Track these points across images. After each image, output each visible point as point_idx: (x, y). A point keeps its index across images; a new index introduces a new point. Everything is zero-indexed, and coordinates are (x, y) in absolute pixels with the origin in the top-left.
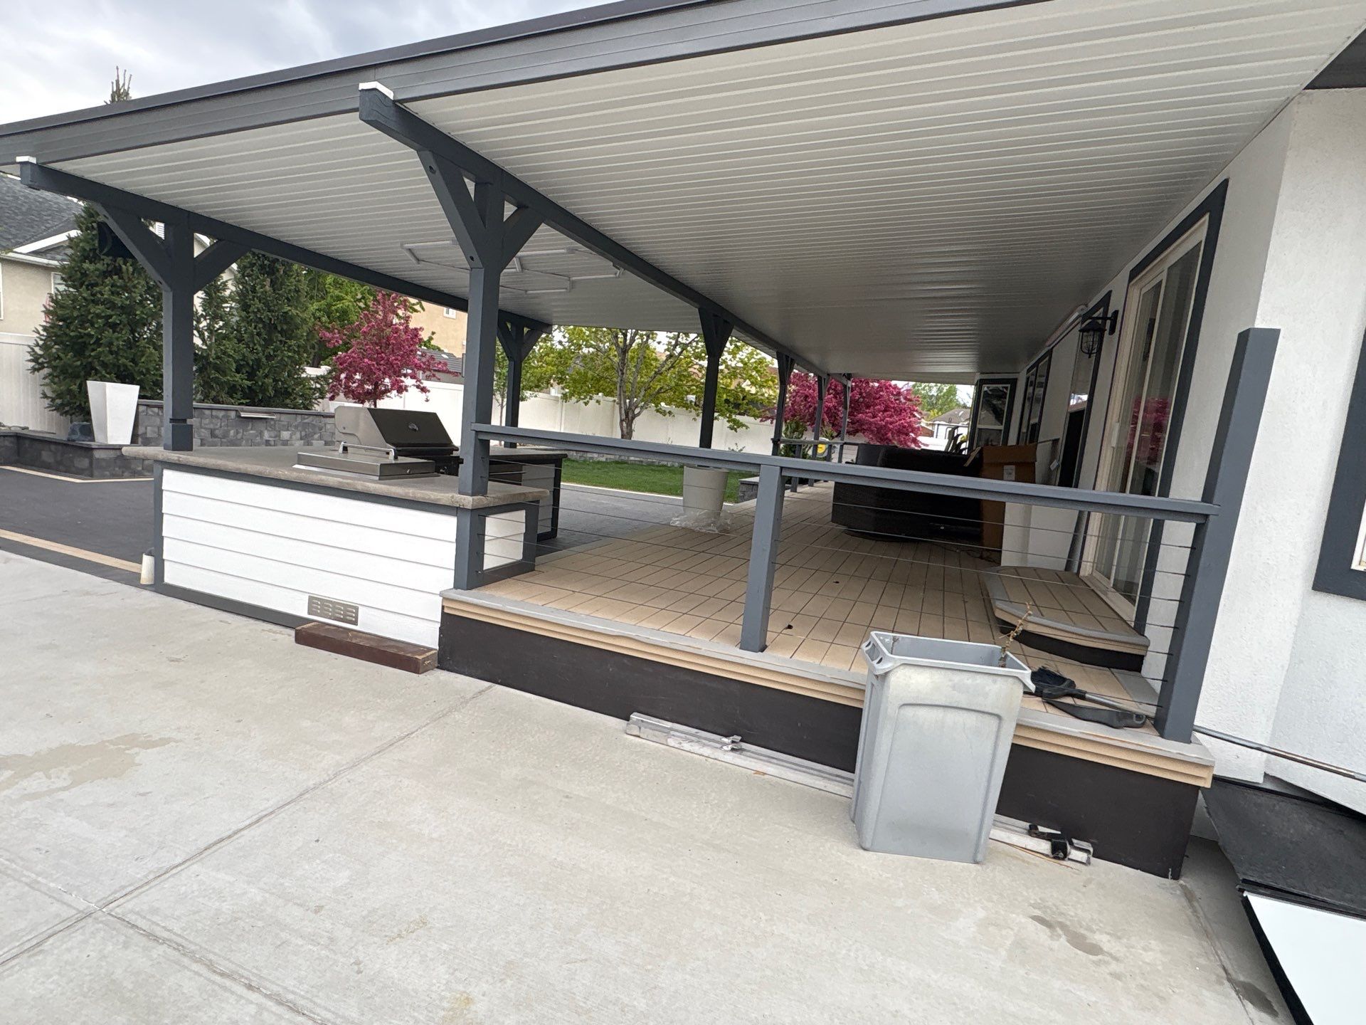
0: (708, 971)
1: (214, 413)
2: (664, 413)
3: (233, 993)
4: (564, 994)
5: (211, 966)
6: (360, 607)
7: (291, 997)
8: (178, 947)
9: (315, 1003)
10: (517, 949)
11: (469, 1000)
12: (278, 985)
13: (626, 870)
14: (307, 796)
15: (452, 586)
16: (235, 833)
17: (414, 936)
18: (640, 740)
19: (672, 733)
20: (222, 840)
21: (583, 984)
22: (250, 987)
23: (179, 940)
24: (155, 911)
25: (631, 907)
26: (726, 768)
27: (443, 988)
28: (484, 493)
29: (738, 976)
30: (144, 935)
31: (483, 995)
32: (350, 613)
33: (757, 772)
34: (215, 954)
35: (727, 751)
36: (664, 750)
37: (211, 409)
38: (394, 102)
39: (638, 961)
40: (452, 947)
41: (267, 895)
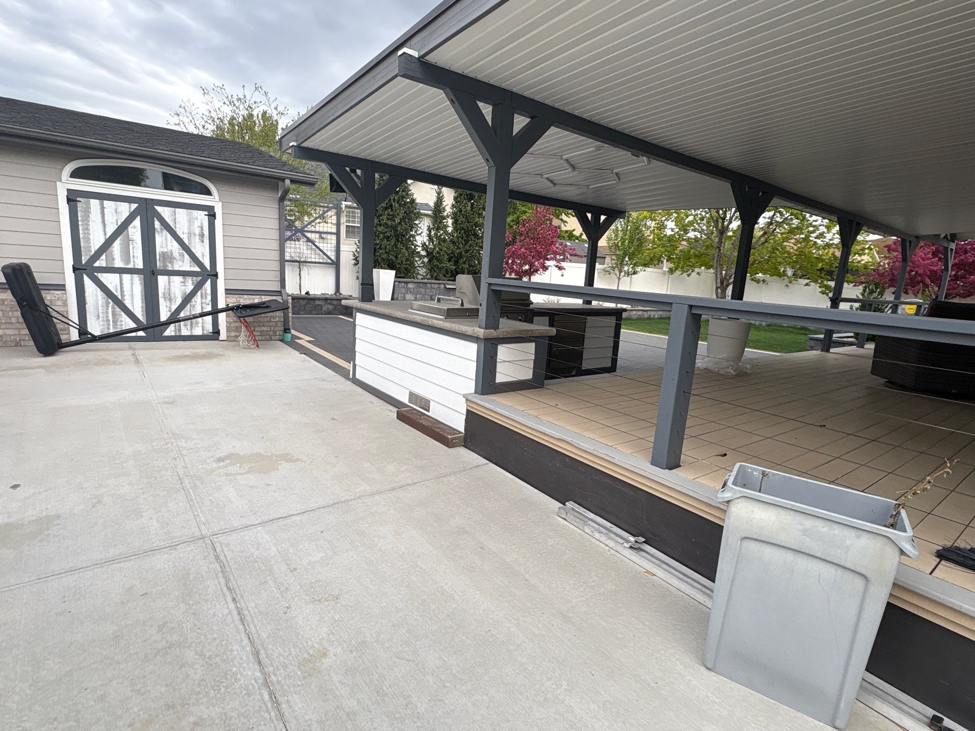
0: (487, 707)
1: (433, 285)
2: (758, 281)
3: (225, 599)
4: (379, 677)
5: (227, 581)
6: (431, 401)
7: (246, 612)
8: (223, 567)
9: (253, 621)
10: (374, 635)
11: (324, 655)
12: (245, 603)
13: (484, 611)
14: (336, 506)
15: (473, 392)
16: (289, 516)
17: (327, 603)
18: (565, 522)
19: (590, 522)
20: (281, 518)
21: (396, 676)
22: (234, 600)
23: (225, 563)
24: (228, 545)
25: (467, 637)
26: (622, 561)
27: (318, 640)
28: (496, 327)
29: (509, 721)
30: (216, 556)
31: (334, 655)
32: (426, 404)
33: (648, 572)
34: (234, 576)
35: (625, 547)
36: (579, 534)
37: (431, 283)
38: (418, 58)
39: (442, 677)
40: (341, 619)
41: (277, 554)
